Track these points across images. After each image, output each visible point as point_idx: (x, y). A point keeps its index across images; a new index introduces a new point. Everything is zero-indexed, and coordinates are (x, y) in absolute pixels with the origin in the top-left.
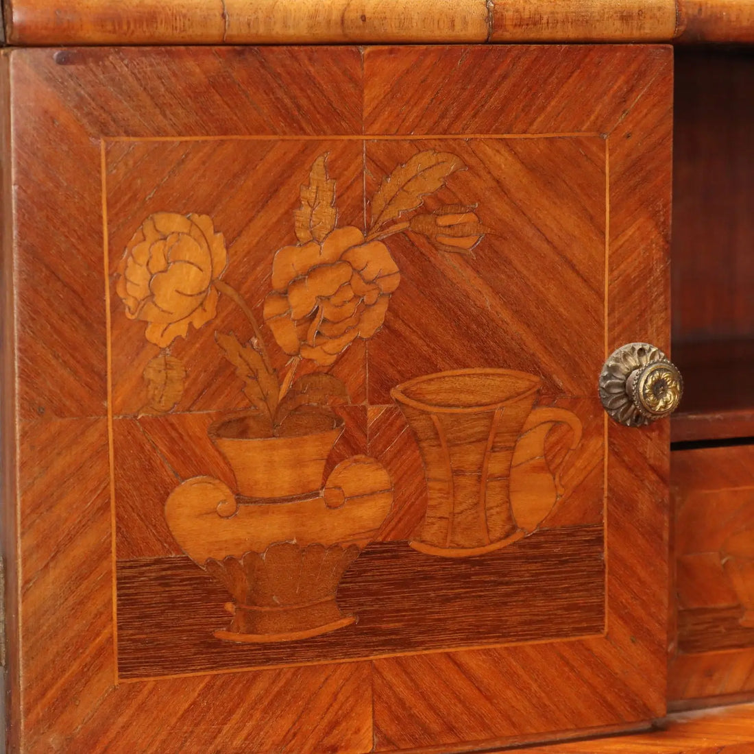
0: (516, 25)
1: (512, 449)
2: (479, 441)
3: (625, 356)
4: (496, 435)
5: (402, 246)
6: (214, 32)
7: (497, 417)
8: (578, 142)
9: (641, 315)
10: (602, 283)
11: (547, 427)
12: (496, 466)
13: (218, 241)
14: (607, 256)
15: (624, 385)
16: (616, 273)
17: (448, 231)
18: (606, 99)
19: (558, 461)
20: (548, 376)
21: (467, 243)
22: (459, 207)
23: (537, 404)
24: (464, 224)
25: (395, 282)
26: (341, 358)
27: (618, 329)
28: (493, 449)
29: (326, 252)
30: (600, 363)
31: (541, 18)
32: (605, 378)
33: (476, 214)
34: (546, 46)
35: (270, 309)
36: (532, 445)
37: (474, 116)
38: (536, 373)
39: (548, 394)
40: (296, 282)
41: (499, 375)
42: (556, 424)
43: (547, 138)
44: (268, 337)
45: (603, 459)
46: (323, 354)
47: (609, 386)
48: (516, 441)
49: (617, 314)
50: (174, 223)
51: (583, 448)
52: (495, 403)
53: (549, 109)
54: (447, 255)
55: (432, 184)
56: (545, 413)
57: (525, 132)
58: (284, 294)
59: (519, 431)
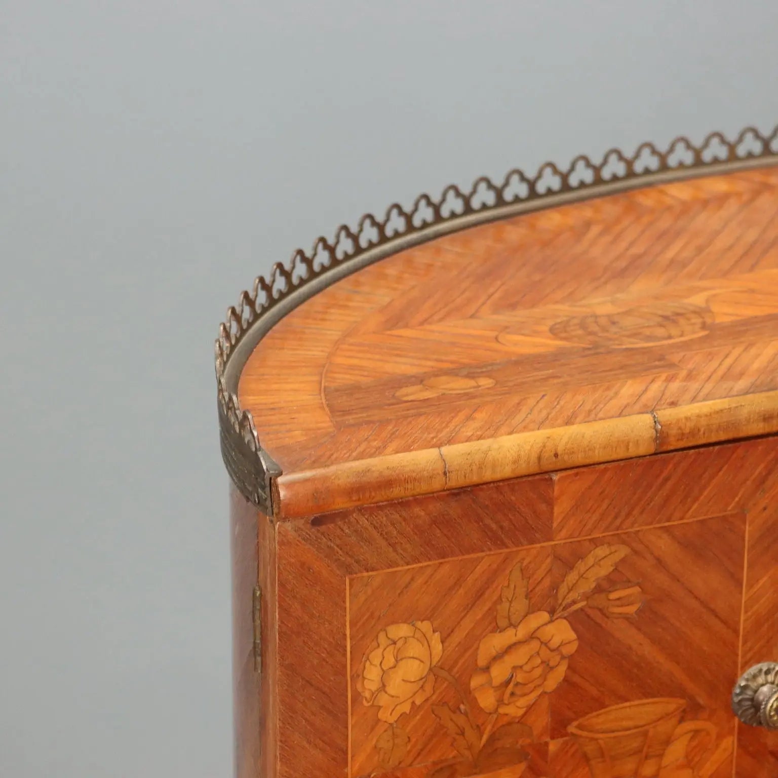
0: (678, 440)
1: (661, 756)
2: (635, 753)
3: (755, 677)
4: (649, 747)
5: (579, 620)
6: (437, 484)
7: (651, 734)
8: (724, 519)
9: (768, 642)
10: (738, 623)
11: (689, 735)
12: (648, 770)
13: (436, 639)
14: (743, 601)
15: (752, 700)
16: (749, 614)
17: (618, 603)
18: (749, 483)
19: (696, 759)
20: (691, 698)
21: (632, 609)
22: (628, 583)
23: (681, 720)
24: (630, 596)
25: (573, 647)
26: (530, 708)
27: (749, 655)
28: (647, 757)
29: (522, 632)
30: (732, 682)
31: (699, 430)
32: (738, 695)
33: (640, 587)
34: (702, 450)
35: (475, 682)
36: (676, 751)
37: (641, 513)
38: (682, 697)
39: (692, 710)
40: (497, 658)
41: (653, 703)
42: (697, 732)
43: (700, 521)
44: (474, 703)
45: (732, 753)
46: (515, 710)
47: (740, 701)
48: (664, 750)
49: (749, 644)
50: (401, 630)
51: (717, 746)
52: (649, 724)
53: (702, 498)
54: (615, 621)
55: (605, 570)
56: (689, 726)
57: (682, 518)
58: (487, 669)
59: (668, 742)
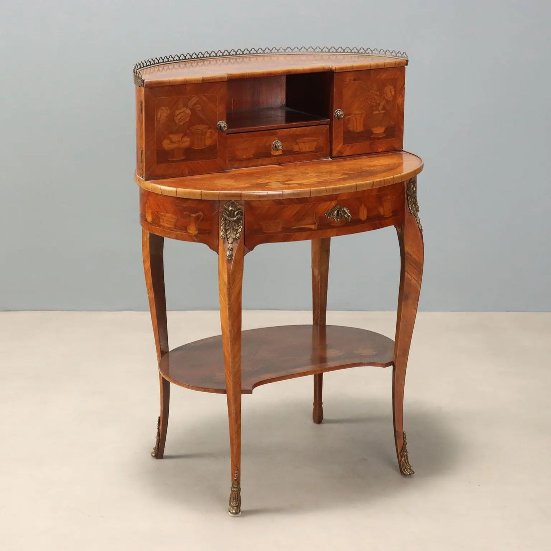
0: (206, 81)
1: (205, 135)
2: (201, 134)
3: (220, 123)
4: (203, 133)
5: (191, 110)
6: (168, 84)
7: (203, 131)
8: (214, 95)
9: (222, 117)
10: (217, 113)
12: (203, 137)
13: (169, 110)
14: (218, 110)
15: (220, 127)
16: (219, 112)
17: (197, 107)
18: (218, 89)
19: (211, 137)
20: (210, 126)
21: (200, 109)
22: (199, 104)
24: (199, 106)
25: (190, 114)
26: (184, 124)
27: (219, 119)
28: (203, 135)
29: (182, 110)
30: (216, 124)
31: (209, 79)
32: (217, 126)
33: (201, 105)
34: (210, 83)
35: (175, 118)
36: (208, 135)
37: (201, 92)
38: (208, 125)
39: (210, 128)
40: (178, 115)
41: (204, 125)
42: (211, 132)
43: (210, 95)
44: (175, 122)
45: (217, 136)
46: (182, 123)
49: (219, 117)
50: (163, 108)
51: (215, 135)
52: (203, 129)
53: (210, 91)
54: (197, 110)
55: (195, 101)
56: (209, 130)
57: (207, 94)
58: (177, 116)
59: (206, 133)
